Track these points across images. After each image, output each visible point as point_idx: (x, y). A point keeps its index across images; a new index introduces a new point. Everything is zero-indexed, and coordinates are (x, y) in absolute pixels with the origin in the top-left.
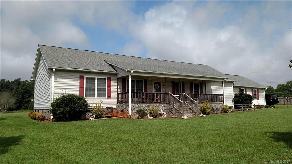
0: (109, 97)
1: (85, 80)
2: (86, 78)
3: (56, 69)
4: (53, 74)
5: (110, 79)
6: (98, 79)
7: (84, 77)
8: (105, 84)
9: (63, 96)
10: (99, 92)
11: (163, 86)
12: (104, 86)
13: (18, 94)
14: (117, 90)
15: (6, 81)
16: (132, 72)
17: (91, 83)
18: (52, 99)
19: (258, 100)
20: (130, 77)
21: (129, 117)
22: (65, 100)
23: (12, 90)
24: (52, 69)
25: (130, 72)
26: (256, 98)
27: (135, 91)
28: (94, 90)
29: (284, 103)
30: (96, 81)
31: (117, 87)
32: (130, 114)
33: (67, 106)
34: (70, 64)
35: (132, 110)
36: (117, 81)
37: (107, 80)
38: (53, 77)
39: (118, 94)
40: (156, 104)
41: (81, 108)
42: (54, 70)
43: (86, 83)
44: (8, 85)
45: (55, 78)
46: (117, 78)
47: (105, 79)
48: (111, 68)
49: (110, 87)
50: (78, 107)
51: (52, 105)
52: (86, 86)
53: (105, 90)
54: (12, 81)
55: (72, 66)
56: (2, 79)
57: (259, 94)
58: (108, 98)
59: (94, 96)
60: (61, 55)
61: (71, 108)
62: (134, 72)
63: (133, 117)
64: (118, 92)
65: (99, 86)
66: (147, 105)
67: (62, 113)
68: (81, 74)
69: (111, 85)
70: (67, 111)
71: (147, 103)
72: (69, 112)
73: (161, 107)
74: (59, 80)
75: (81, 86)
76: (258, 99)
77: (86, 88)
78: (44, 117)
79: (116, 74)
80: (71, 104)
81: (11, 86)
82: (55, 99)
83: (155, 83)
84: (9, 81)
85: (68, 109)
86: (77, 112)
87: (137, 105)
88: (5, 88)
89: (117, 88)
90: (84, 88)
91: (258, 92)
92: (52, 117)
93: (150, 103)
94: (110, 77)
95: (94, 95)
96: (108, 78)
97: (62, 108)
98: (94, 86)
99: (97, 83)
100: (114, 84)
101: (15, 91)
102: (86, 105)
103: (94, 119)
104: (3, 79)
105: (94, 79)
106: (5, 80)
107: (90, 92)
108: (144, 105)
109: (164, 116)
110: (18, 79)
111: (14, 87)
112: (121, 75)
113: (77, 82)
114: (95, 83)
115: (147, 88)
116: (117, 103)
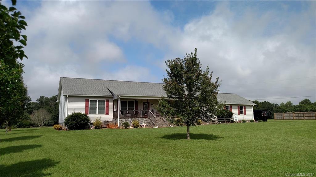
0: (107, 113)
1: (89, 102)
2: (90, 101)
3: (69, 96)
4: (67, 99)
5: (108, 101)
6: (99, 101)
7: (88, 100)
8: (104, 104)
9: (73, 114)
10: (100, 111)
11: (151, 105)
12: (103, 106)
13: (56, 110)
14: (113, 109)
15: (45, 98)
16: (120, 96)
17: (94, 104)
18: (66, 116)
19: (245, 116)
20: (119, 99)
21: (118, 128)
22: (73, 116)
23: (51, 106)
24: (66, 96)
25: (119, 96)
26: (243, 114)
27: (128, 110)
28: (96, 109)
29: (293, 118)
30: (97, 103)
31: (113, 106)
32: (119, 126)
33: (74, 120)
34: (79, 92)
35: (120, 123)
36: (114, 102)
37: (106, 102)
38: (67, 101)
39: (114, 111)
40: (140, 119)
41: (84, 121)
42: (68, 96)
43: (90, 104)
44: (47, 102)
45: (69, 102)
46: (114, 100)
47: (104, 101)
48: (110, 93)
49: (107, 106)
50: (81, 121)
51: (66, 120)
52: (90, 106)
53: (104, 109)
54: (50, 98)
55: (80, 93)
56: (41, 96)
57: (246, 110)
58: (106, 115)
59: (96, 114)
60: (74, 85)
61: (77, 122)
62: (121, 96)
63: (121, 128)
64: (114, 110)
65: (100, 106)
66: (133, 119)
67: (71, 125)
68: (86, 99)
69: (108, 105)
70: (74, 124)
71: (133, 118)
72: (76, 124)
73: (144, 121)
74: (71, 103)
75: (87, 106)
76: (245, 114)
77: (90, 108)
78: (62, 128)
79: (113, 97)
80: (77, 119)
81: (49, 102)
82: (68, 116)
83: (144, 103)
84: (47, 98)
85: (75, 122)
86: (81, 124)
87: (124, 119)
88: (44, 104)
89: (113, 108)
90: (88, 108)
91: (245, 108)
92: (66, 128)
93: (135, 118)
94: (108, 99)
95: (96, 112)
96: (106, 100)
97: (71, 121)
98: (96, 106)
99: (98, 104)
100: (111, 104)
101: (53, 107)
102: (88, 120)
103: (93, 129)
104: (43, 96)
105: (96, 101)
106: (44, 96)
107: (93, 111)
108: (129, 119)
109: (143, 127)
110: (56, 96)
111: (52, 104)
112: (115, 98)
113: (84, 104)
114: (96, 104)
115: (137, 107)
116: (113, 118)
